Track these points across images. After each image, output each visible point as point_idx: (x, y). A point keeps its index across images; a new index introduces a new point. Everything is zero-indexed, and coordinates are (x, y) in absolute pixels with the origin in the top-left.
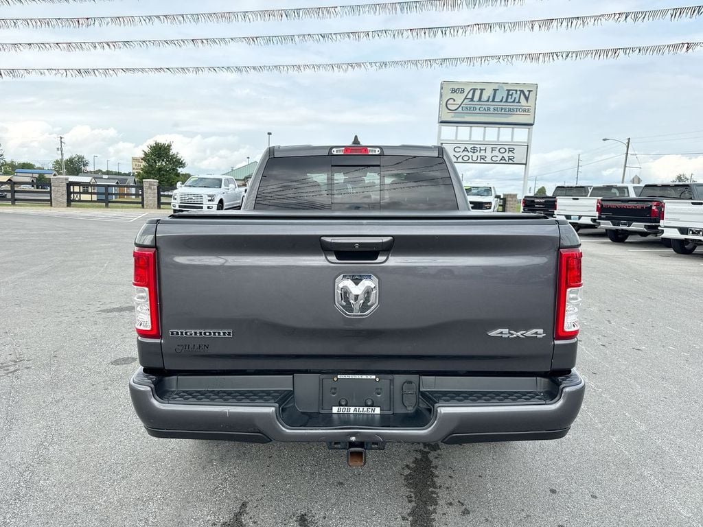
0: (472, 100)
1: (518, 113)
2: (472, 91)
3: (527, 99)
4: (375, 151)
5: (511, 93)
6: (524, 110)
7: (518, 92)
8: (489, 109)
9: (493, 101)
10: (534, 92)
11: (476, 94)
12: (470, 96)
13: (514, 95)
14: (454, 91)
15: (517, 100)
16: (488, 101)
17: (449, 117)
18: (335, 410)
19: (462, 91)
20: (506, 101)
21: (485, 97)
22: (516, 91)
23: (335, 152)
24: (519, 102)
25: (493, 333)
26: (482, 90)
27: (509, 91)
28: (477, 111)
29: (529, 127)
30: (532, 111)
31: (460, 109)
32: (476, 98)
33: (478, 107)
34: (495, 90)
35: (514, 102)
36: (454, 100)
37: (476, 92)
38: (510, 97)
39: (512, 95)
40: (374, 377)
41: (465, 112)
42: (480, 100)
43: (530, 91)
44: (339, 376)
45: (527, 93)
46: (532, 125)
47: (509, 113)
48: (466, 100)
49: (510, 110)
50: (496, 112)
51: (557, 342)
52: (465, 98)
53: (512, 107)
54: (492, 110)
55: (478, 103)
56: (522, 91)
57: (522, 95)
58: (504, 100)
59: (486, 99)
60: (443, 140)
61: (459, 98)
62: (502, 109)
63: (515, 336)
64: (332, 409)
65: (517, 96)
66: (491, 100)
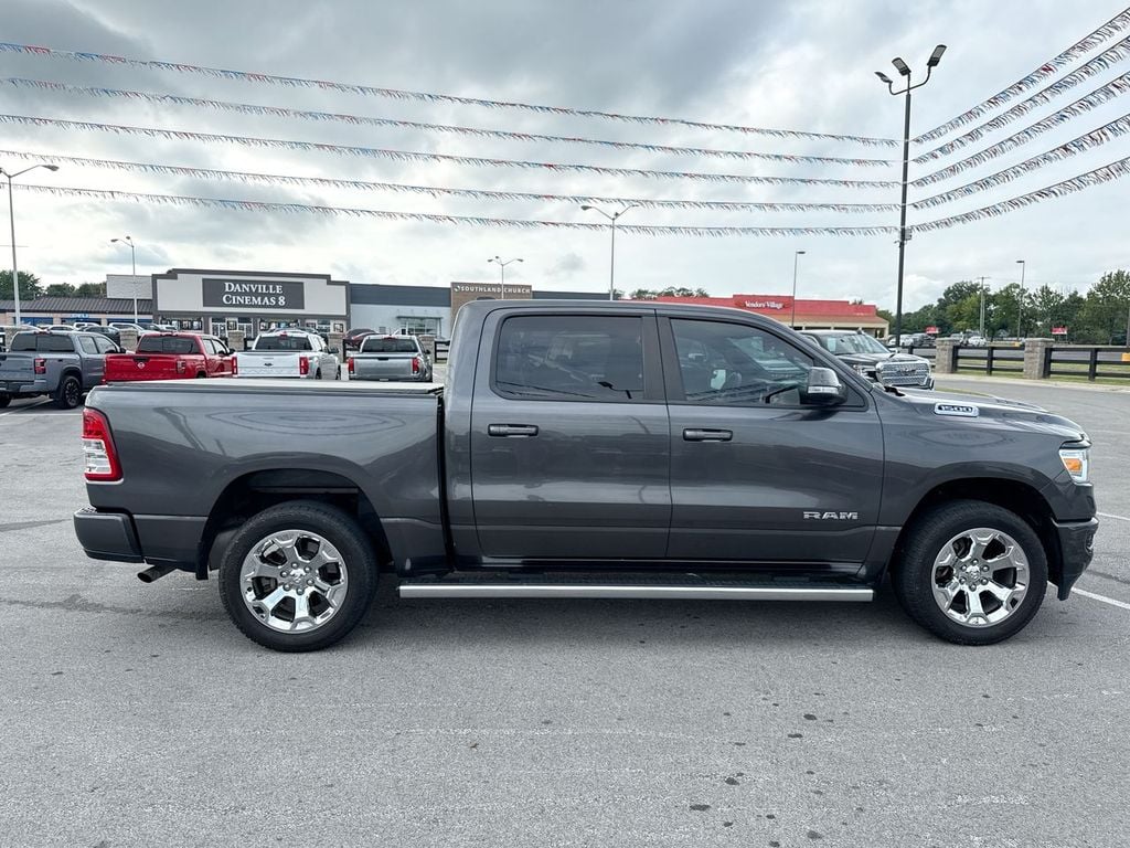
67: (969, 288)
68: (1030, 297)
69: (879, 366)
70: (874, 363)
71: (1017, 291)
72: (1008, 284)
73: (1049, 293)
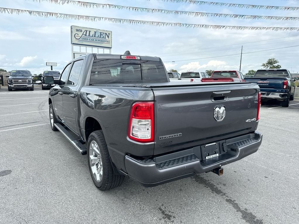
0: (86, 35)
1: (105, 42)
2: (85, 31)
3: (108, 37)
5: (102, 34)
6: (108, 42)
7: (105, 34)
8: (93, 40)
9: (95, 36)
10: (111, 34)
11: (87, 33)
12: (85, 33)
13: (103, 35)
14: (77, 30)
15: (104, 37)
16: (93, 36)
17: (76, 42)
19: (81, 31)
20: (100, 37)
21: (91, 35)
22: (104, 33)
23: (123, 57)
24: (105, 38)
25: (247, 121)
26: (90, 31)
27: (101, 33)
28: (88, 40)
29: (110, 49)
30: (110, 42)
31: (81, 39)
32: (88, 34)
33: (89, 39)
34: (95, 32)
35: (103, 38)
36: (78, 35)
37: (87, 32)
38: (101, 35)
39: (102, 35)
40: (215, 143)
41: (83, 40)
42: (89, 35)
43: (109, 34)
44: (206, 145)
45: (108, 35)
46: (111, 48)
47: (102, 42)
48: (83, 35)
49: (102, 41)
50: (96, 41)
52: (83, 34)
53: (103, 40)
54: (94, 40)
55: (89, 37)
56: (106, 34)
57: (106, 35)
58: (99, 36)
59: (92, 35)
60: (74, 52)
61: (80, 34)
62: (99, 40)
63: (251, 121)
64: (206, 158)
65: (104, 36)
66: (94, 36)
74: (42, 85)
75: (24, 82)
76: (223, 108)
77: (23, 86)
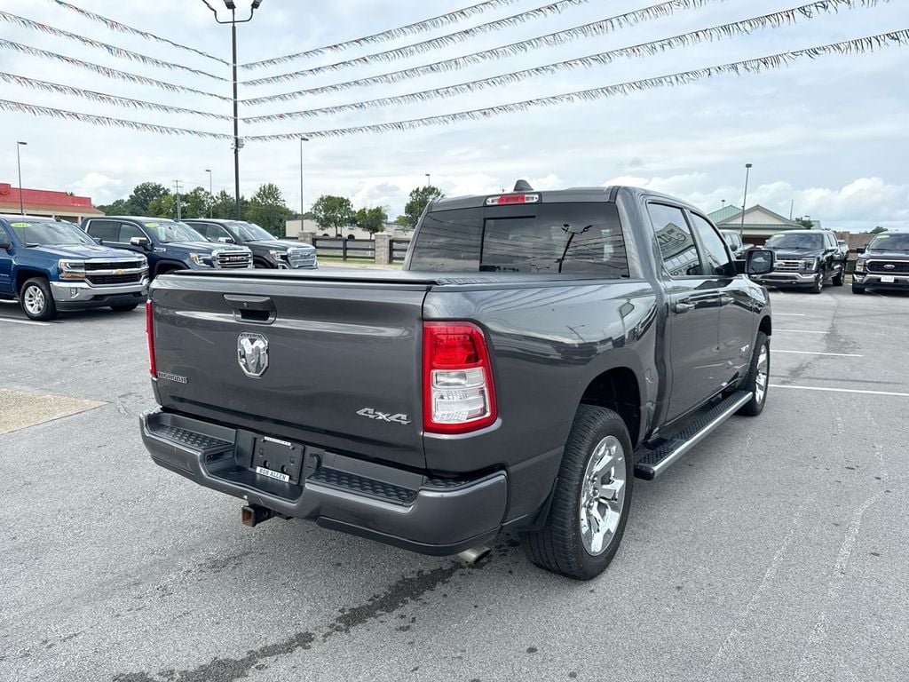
4: (533, 198)
18: (258, 470)
23: (489, 203)
25: (361, 412)
40: (289, 444)
44: (266, 438)
51: (427, 435)
63: (380, 418)
64: (256, 468)
67: (154, 188)
68: (212, 198)
69: (289, 251)
70: (286, 249)
71: (203, 193)
72: (195, 188)
73: (225, 195)
74: (853, 278)
75: (790, 267)
76: (261, 344)
77: (786, 278)
